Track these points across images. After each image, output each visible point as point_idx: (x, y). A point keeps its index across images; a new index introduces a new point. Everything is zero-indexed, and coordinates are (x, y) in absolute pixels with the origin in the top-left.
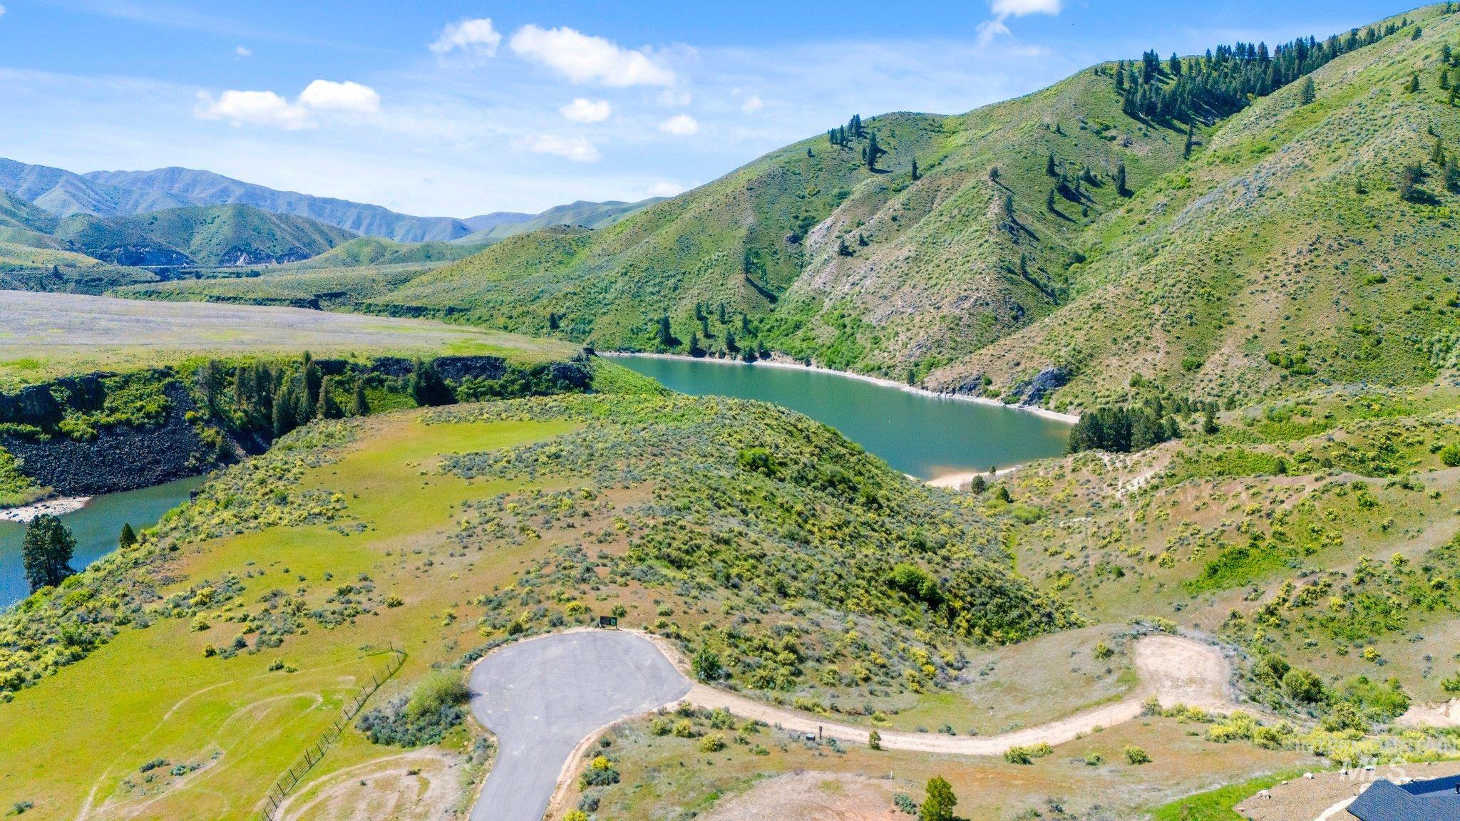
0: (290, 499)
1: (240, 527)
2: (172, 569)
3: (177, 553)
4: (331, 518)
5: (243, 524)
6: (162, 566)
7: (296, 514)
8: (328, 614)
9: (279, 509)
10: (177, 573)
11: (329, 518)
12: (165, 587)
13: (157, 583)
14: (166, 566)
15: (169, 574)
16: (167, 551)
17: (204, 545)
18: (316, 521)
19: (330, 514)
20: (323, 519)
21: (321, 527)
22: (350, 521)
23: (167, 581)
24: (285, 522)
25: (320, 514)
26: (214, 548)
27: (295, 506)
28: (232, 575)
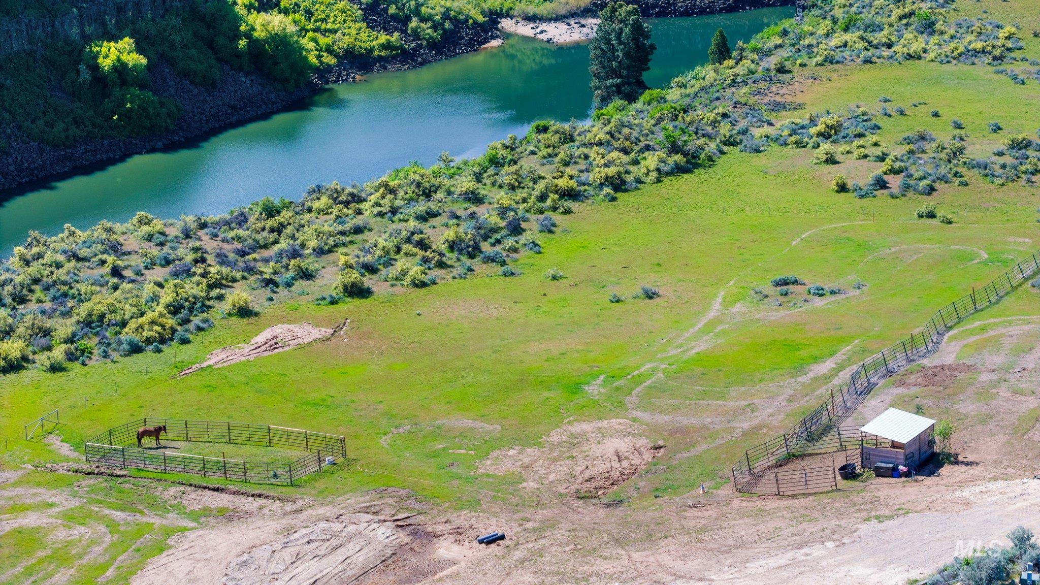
0: (939, 26)
1: (869, 54)
2: (782, 93)
3: (786, 77)
4: (1000, 58)
5: (872, 50)
6: (768, 88)
7: (947, 49)
8: (997, 167)
9: (922, 39)
10: (789, 99)
11: (995, 58)
12: (774, 113)
13: (764, 107)
14: (774, 89)
15: (778, 99)
16: (773, 73)
17: (821, 72)
18: (976, 61)
19: (997, 53)
20: (987, 59)
21: (983, 69)
22: (1026, 66)
23: (778, 107)
24: (932, 55)
25: (983, 51)
26: (835, 77)
27: (946, 37)
28: (862, 109)
